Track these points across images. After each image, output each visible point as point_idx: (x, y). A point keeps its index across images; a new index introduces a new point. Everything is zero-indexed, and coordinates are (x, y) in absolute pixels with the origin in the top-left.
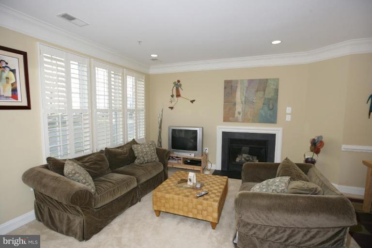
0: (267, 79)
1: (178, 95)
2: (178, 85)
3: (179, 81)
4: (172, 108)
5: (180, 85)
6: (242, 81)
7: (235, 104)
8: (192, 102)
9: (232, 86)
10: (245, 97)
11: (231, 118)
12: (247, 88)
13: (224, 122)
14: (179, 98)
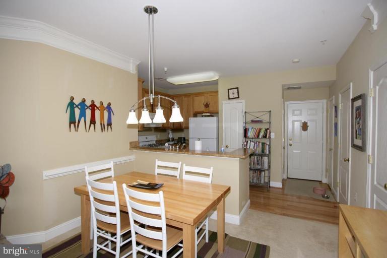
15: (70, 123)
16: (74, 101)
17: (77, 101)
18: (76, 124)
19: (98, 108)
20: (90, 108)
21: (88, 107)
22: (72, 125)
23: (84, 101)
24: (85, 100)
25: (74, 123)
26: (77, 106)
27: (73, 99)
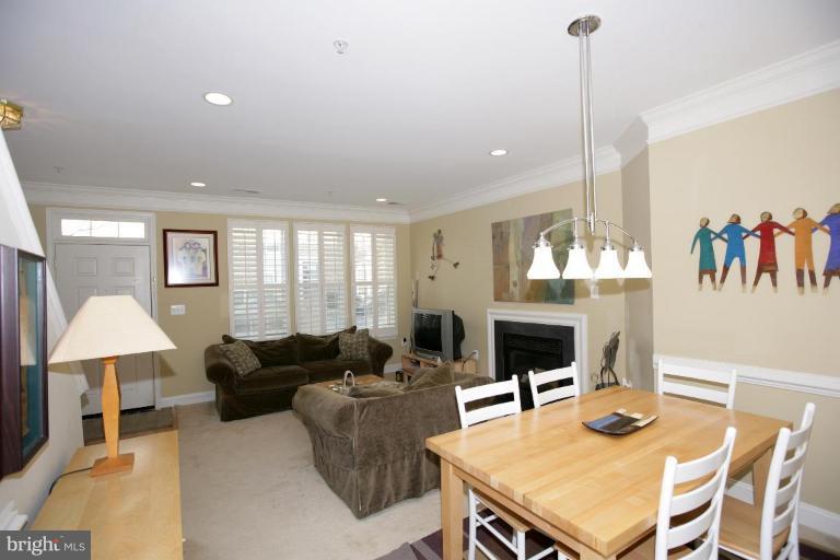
0: (552, 214)
1: (440, 256)
2: (438, 237)
3: (440, 232)
4: (432, 278)
5: (442, 238)
6: (516, 222)
7: (508, 267)
8: (456, 265)
9: (502, 233)
10: (522, 251)
11: (504, 295)
12: (524, 234)
13: (497, 303)
14: (442, 261)
15: (701, 274)
16: (709, 227)
17: (717, 226)
18: (719, 275)
19: (784, 230)
20: (758, 233)
21: (749, 234)
22: (707, 278)
23: (736, 221)
24: (739, 219)
25: (712, 273)
26: (719, 236)
27: (707, 224)
